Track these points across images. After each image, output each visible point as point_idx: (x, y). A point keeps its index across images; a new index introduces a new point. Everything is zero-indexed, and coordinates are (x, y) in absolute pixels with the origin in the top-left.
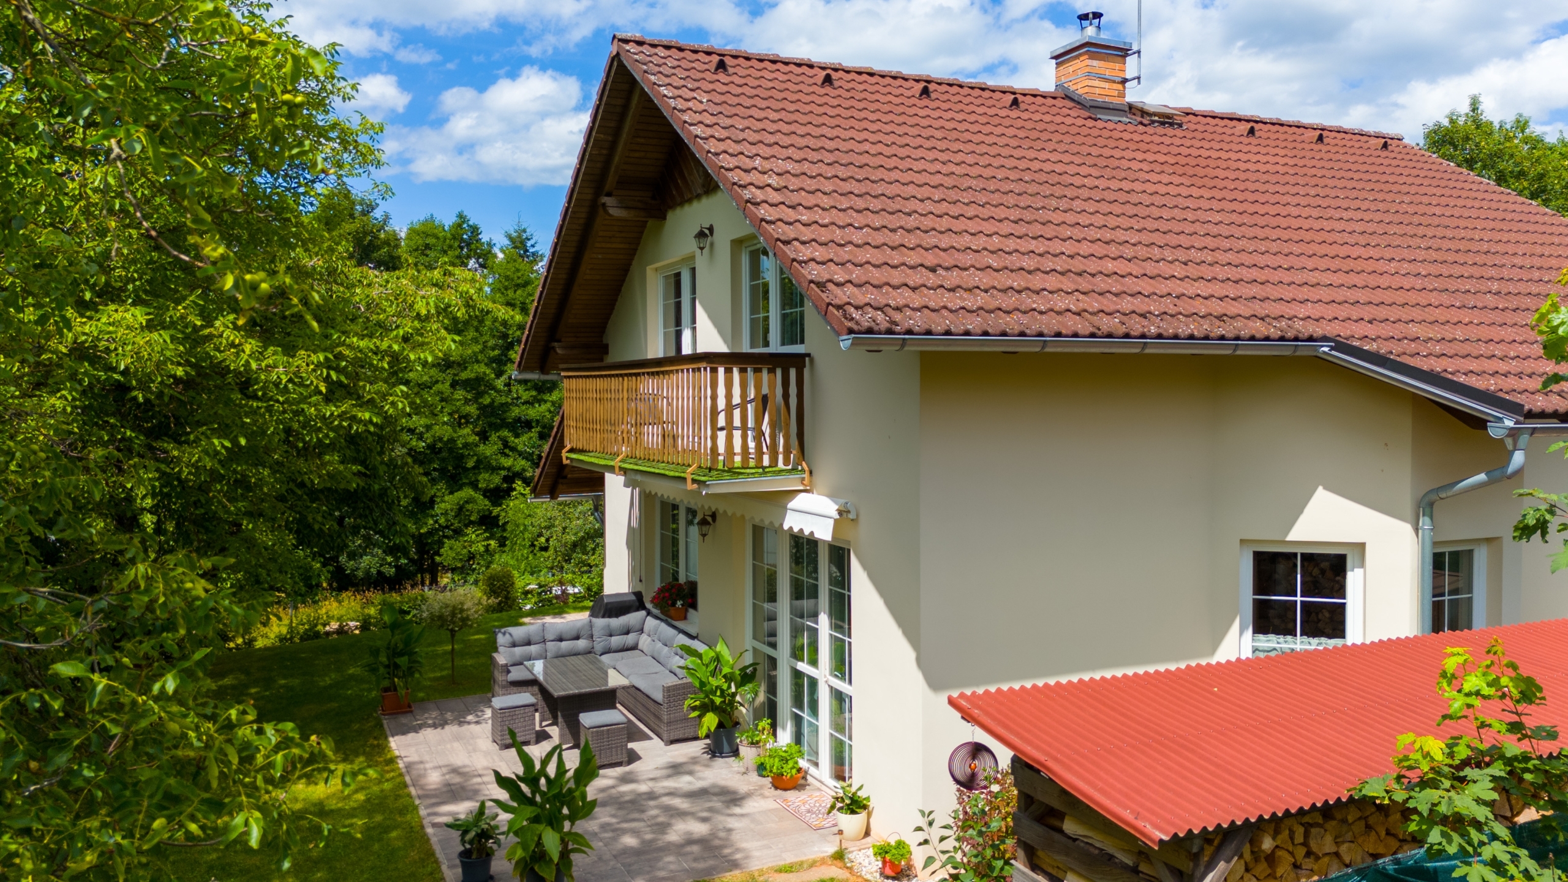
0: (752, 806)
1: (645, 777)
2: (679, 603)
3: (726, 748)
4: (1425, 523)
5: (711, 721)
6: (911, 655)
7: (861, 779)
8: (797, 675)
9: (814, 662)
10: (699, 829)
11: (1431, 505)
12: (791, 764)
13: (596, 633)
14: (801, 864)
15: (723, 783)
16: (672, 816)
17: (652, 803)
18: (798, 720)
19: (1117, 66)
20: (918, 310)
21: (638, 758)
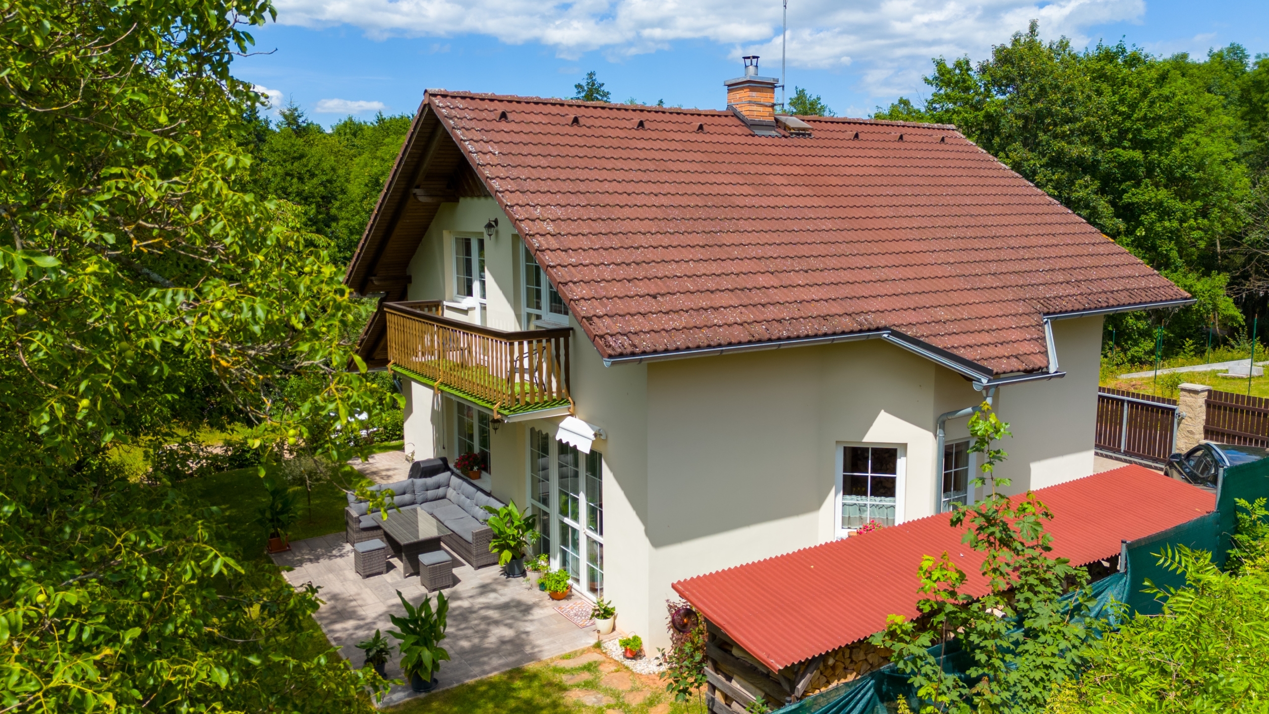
0: (537, 613)
1: (466, 595)
2: (475, 468)
3: (517, 571)
4: (940, 433)
5: (507, 555)
6: (641, 528)
7: (610, 595)
8: (564, 528)
9: (576, 518)
10: (507, 633)
11: (944, 422)
12: (562, 584)
13: (417, 490)
14: (575, 653)
15: (518, 597)
16: (489, 624)
17: (474, 615)
18: (564, 554)
19: (769, 95)
20: (648, 332)
21: (458, 581)
